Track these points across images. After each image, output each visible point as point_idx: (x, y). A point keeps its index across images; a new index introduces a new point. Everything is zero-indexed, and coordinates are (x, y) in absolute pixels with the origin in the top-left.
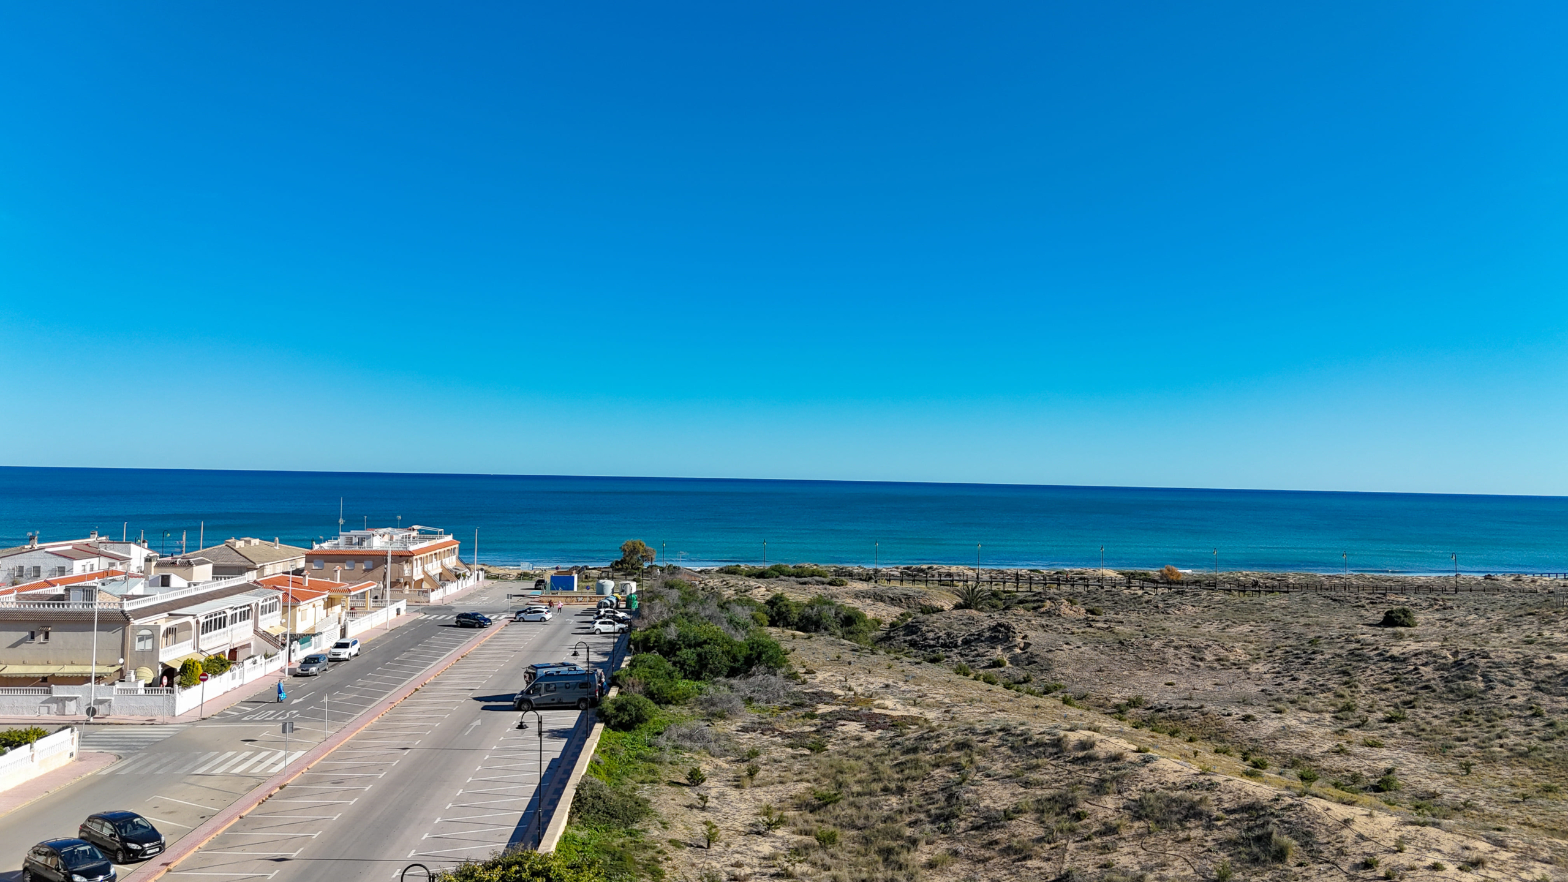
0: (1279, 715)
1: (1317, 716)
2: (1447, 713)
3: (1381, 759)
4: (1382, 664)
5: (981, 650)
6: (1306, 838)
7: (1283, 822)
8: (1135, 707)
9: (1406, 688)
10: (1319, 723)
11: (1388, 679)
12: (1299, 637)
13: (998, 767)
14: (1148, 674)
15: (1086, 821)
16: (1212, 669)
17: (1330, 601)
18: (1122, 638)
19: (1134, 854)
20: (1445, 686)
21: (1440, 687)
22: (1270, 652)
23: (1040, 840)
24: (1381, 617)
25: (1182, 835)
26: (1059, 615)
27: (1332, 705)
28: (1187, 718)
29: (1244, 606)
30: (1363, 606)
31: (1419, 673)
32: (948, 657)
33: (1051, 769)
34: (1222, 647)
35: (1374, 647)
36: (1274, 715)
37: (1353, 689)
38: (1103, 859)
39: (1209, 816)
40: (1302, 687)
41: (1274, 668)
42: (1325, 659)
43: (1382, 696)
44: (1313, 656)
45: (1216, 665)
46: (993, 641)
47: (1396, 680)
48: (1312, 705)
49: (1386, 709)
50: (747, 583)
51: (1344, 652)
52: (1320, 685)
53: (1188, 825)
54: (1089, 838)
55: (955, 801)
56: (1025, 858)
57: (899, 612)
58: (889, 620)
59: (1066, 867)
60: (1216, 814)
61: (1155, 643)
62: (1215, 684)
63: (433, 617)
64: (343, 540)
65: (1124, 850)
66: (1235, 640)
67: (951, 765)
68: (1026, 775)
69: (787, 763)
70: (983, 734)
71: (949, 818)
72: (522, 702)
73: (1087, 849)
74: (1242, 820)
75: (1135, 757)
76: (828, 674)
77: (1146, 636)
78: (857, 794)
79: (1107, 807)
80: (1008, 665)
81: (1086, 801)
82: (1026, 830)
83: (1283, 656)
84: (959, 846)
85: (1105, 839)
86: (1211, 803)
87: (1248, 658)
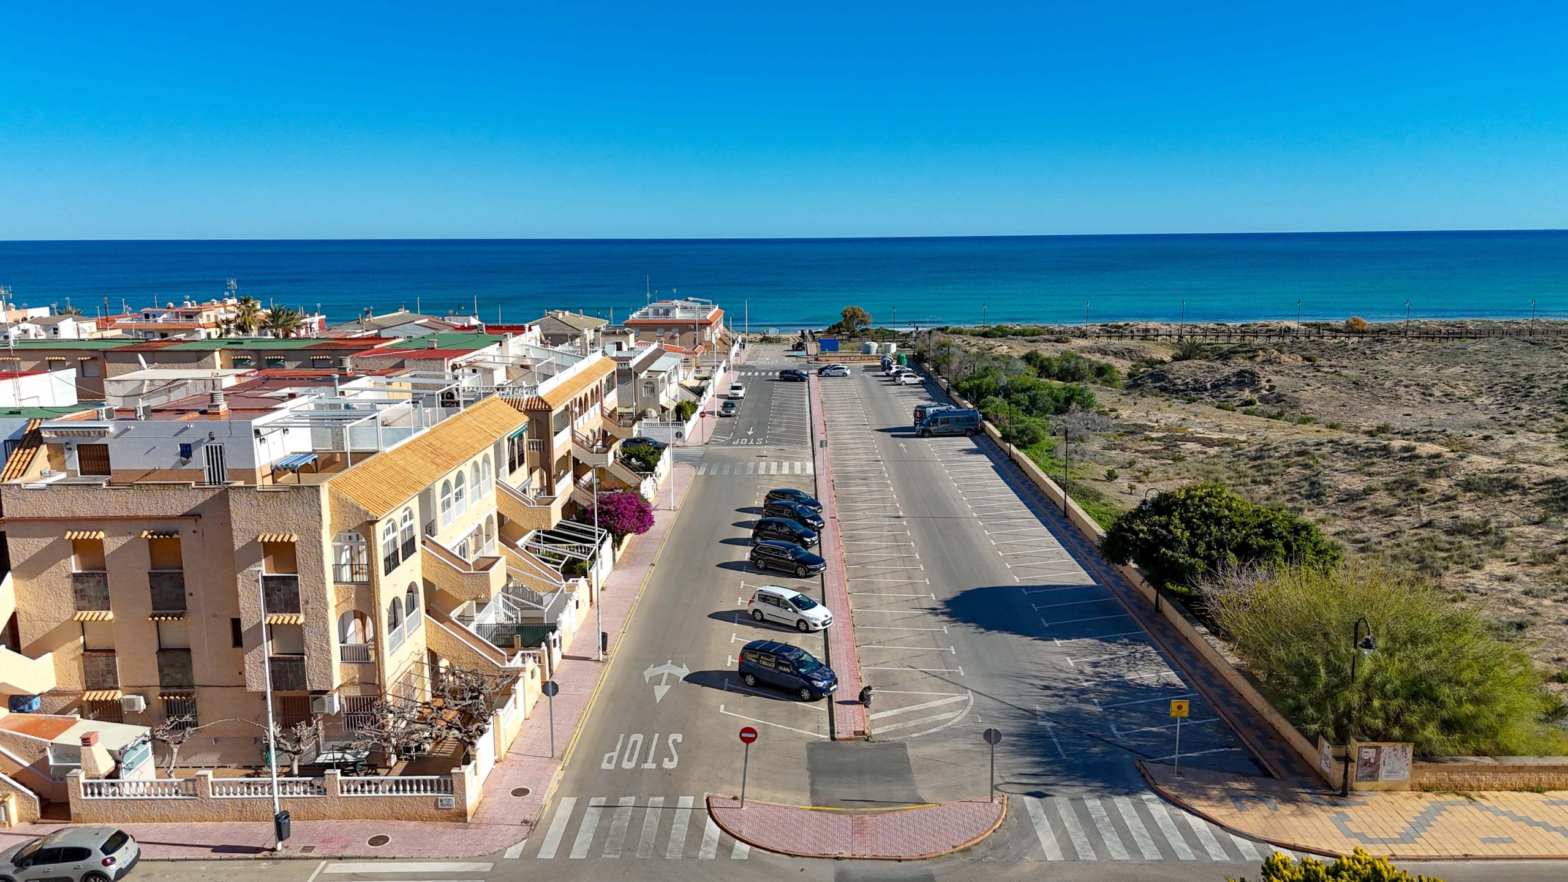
0: (1511, 435)
1: (1543, 436)
5: (1230, 393)
8: (1384, 432)
10: (1547, 441)
12: (1513, 375)
13: (1339, 465)
14: (1384, 407)
15: (1427, 494)
16: (1442, 402)
17: (1529, 345)
18: (1354, 380)
19: (1473, 510)
22: (1490, 388)
23: (1399, 505)
25: (1505, 499)
26: (1280, 363)
27: (1554, 427)
28: (1434, 437)
29: (1448, 351)
30: (1561, 348)
32: (1202, 399)
33: (1386, 465)
34: (1448, 385)
36: (1507, 436)
38: (1451, 514)
39: (1523, 487)
40: (1526, 414)
41: (1497, 400)
42: (1542, 392)
44: (1531, 390)
45: (1444, 399)
46: (1240, 385)
48: (1538, 428)
50: (987, 342)
51: (1559, 386)
52: (1542, 413)
53: (1508, 493)
54: (1435, 503)
55: (1317, 486)
56: (1391, 516)
57: (1130, 364)
58: (1125, 371)
59: (1425, 519)
60: (1527, 486)
61: (1387, 383)
62: (1449, 414)
63: (750, 374)
64: (651, 311)
65: (1465, 509)
66: (1454, 379)
67: (1300, 465)
68: (1366, 469)
69: (1162, 468)
70: (1314, 445)
71: (1318, 496)
72: (924, 431)
73: (1437, 509)
74: (1548, 488)
75: (1452, 455)
76: (1129, 412)
77: (1376, 378)
78: (1233, 485)
79: (1442, 485)
80: (1258, 403)
81: (1424, 482)
82: (1384, 500)
83: (1503, 391)
84: (1334, 511)
85: (1447, 503)
86: (1522, 480)
87: (1472, 393)
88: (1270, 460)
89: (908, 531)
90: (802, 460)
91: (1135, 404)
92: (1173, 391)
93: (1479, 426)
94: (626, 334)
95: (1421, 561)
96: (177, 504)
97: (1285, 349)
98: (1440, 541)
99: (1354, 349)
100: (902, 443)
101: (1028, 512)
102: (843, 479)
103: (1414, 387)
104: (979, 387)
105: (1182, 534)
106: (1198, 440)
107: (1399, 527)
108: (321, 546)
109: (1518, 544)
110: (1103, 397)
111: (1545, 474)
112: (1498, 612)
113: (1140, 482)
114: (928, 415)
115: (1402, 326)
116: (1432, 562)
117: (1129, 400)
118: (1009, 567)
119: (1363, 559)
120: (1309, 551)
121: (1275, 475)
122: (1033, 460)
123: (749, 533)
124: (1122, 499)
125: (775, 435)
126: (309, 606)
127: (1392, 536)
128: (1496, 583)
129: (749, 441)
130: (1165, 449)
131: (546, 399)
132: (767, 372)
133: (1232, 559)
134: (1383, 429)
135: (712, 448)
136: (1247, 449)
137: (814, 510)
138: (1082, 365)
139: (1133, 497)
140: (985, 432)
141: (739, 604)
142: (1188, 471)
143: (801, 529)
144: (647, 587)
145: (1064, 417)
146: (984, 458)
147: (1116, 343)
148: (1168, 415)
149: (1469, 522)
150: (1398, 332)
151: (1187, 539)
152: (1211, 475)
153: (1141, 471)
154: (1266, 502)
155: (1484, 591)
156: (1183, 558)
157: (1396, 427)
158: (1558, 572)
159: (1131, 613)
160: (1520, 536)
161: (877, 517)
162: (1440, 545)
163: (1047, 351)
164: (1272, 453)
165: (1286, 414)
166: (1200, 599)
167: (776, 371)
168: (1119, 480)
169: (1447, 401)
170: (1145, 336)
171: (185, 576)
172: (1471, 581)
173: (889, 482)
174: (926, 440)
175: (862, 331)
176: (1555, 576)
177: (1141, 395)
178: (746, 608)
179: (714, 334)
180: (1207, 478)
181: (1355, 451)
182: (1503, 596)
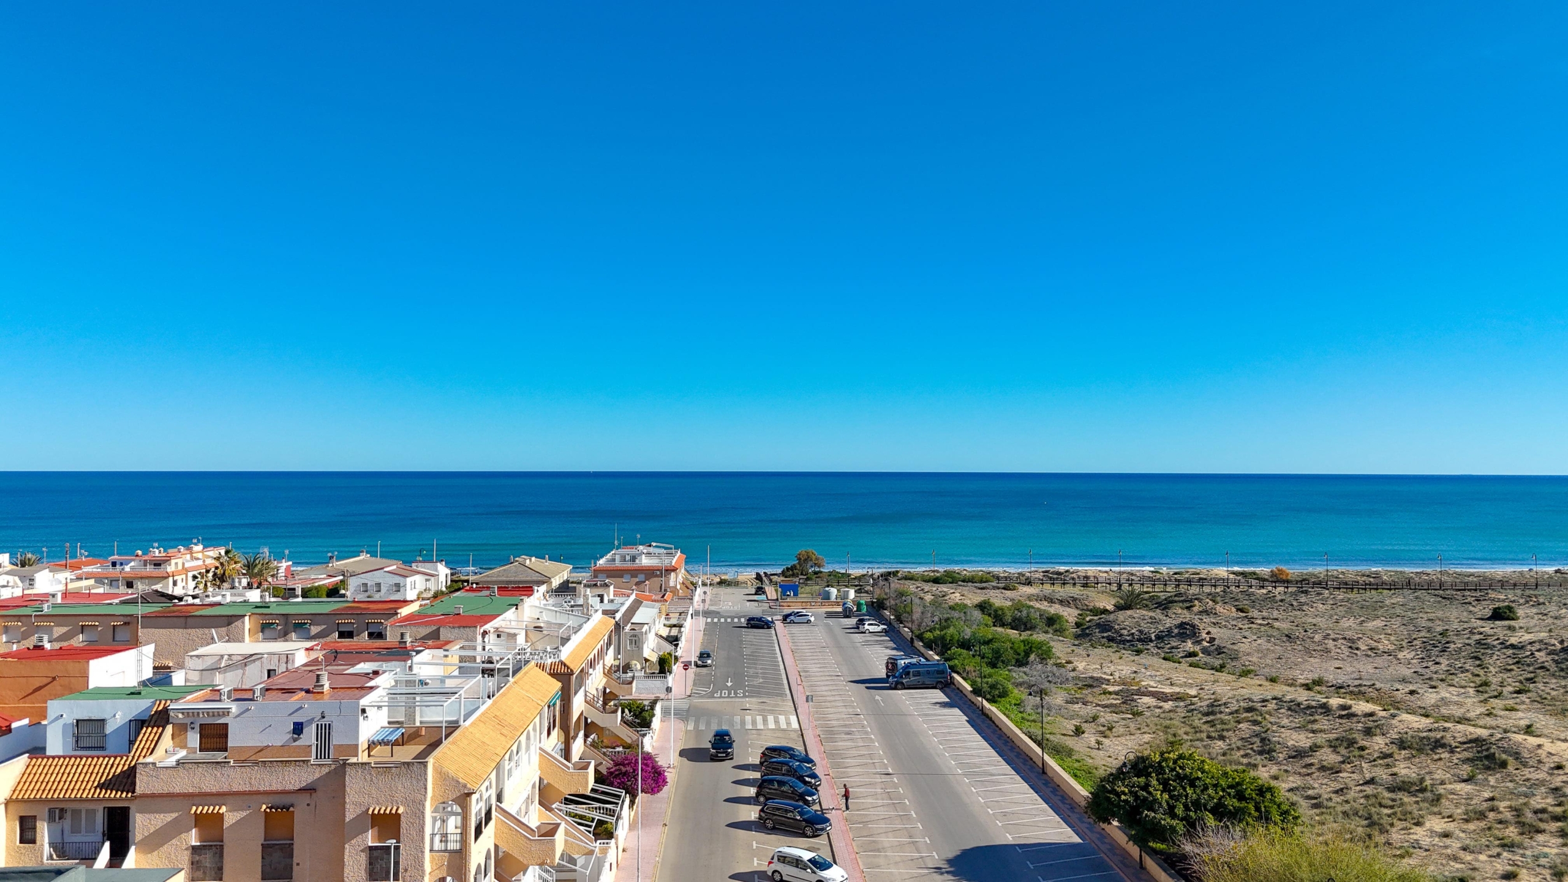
0: (1434, 690)
1: (1463, 690)
2: (1561, 686)
3: (1520, 719)
4: (1505, 650)
5: (1174, 644)
6: (1517, 756)
7: (1499, 747)
8: (1319, 685)
9: (1526, 668)
10: (1467, 695)
11: (1511, 662)
12: (1429, 630)
13: (1285, 721)
14: (1317, 660)
15: (1367, 751)
16: (1369, 656)
17: (1440, 599)
18: (1286, 632)
19: (1409, 768)
20: (1557, 667)
21: (1553, 668)
22: (1410, 642)
23: (1343, 762)
24: (1488, 613)
25: (1436, 757)
26: (1216, 614)
27: (1472, 682)
28: (1365, 693)
29: (1367, 604)
30: (1470, 603)
31: (1534, 657)
32: (1148, 649)
33: (1326, 722)
34: (1372, 639)
35: (1496, 637)
36: (1430, 690)
37: (1486, 670)
38: (1390, 771)
39: (1450, 746)
40: (1445, 669)
41: (1418, 655)
42: (1457, 648)
43: (1509, 675)
44: (1447, 645)
45: (1369, 653)
46: (1183, 636)
47: (1518, 663)
48: (1457, 682)
49: (1514, 684)
50: (939, 589)
51: (1471, 642)
52: (1459, 668)
53: (1438, 751)
54: (1374, 760)
55: (1268, 742)
56: (1337, 772)
57: (1076, 612)
58: (1072, 620)
59: (1368, 776)
60: (1454, 745)
61: (1316, 636)
62: (1376, 668)
63: (716, 620)
64: (617, 558)
65: (1402, 766)
66: (1377, 633)
67: (1250, 721)
68: (1310, 726)
69: (1123, 723)
70: (1260, 702)
71: (1269, 752)
72: (897, 683)
73: (1377, 766)
74: (1472, 747)
75: (1384, 714)
76: (1084, 664)
77: (1306, 631)
78: (1191, 741)
79: (1379, 743)
80: (1201, 655)
81: (1363, 740)
82: (1329, 757)
83: (1422, 645)
84: (1286, 768)
85: (1386, 760)
86: (1448, 739)
87: (1394, 647)
88: (1222, 716)
89: (900, 789)
90: (785, 713)
91: (1088, 655)
92: (1121, 641)
93: (1404, 680)
94: (607, 586)
95: (1369, 817)
96: (293, 779)
97: (1219, 599)
98: (1383, 798)
99: (1282, 601)
100: (879, 696)
101: (1007, 769)
102: (829, 735)
103: (1342, 641)
104: (943, 638)
105: (1161, 795)
106: (1153, 694)
107: (1346, 784)
108: (424, 817)
109: (1451, 801)
110: (1060, 648)
111: (1468, 733)
112: (1441, 867)
113: (1105, 737)
114: (899, 667)
115: (1322, 576)
116: (1379, 819)
117: (1080, 651)
118: (1000, 824)
119: (1317, 815)
120: (1275, 812)
121: (1228, 730)
122: (1005, 714)
123: (752, 791)
124: (1092, 755)
125: (754, 686)
126: (408, 874)
127: (1340, 792)
128: (1437, 839)
129: (729, 693)
130: (1123, 703)
131: (568, 663)
132: (733, 618)
133: (1210, 820)
134: (1318, 682)
135: (696, 701)
136: (1199, 704)
137: (810, 767)
138: (1032, 615)
139: (1101, 752)
140: (954, 684)
141: (755, 864)
142: (1148, 726)
143: (801, 788)
144: (665, 848)
145: (1025, 669)
146: (956, 711)
147: (1060, 591)
148: (1120, 668)
149: (1406, 779)
150: (1320, 584)
151: (1166, 801)
152: (1169, 730)
153: (1104, 726)
154: (1223, 758)
155: (1427, 847)
156: (1165, 820)
157: (1330, 680)
158: (1489, 829)
159: (1119, 870)
160: (1454, 794)
161: (868, 773)
162: (1384, 802)
163: (999, 599)
164: (1222, 708)
165: (1228, 666)
166: (1184, 857)
167: (741, 617)
168: (1085, 735)
169: (1373, 655)
170: (1087, 584)
171: (295, 847)
172: (1415, 837)
173: (873, 736)
174: (900, 692)
175: (816, 573)
176: (1487, 832)
177: (1092, 645)
178: (764, 868)
179: (676, 580)
180: (1166, 733)
181: (1297, 709)
182: (1444, 851)
